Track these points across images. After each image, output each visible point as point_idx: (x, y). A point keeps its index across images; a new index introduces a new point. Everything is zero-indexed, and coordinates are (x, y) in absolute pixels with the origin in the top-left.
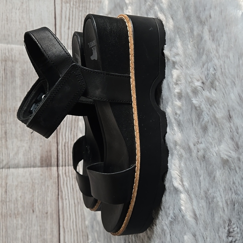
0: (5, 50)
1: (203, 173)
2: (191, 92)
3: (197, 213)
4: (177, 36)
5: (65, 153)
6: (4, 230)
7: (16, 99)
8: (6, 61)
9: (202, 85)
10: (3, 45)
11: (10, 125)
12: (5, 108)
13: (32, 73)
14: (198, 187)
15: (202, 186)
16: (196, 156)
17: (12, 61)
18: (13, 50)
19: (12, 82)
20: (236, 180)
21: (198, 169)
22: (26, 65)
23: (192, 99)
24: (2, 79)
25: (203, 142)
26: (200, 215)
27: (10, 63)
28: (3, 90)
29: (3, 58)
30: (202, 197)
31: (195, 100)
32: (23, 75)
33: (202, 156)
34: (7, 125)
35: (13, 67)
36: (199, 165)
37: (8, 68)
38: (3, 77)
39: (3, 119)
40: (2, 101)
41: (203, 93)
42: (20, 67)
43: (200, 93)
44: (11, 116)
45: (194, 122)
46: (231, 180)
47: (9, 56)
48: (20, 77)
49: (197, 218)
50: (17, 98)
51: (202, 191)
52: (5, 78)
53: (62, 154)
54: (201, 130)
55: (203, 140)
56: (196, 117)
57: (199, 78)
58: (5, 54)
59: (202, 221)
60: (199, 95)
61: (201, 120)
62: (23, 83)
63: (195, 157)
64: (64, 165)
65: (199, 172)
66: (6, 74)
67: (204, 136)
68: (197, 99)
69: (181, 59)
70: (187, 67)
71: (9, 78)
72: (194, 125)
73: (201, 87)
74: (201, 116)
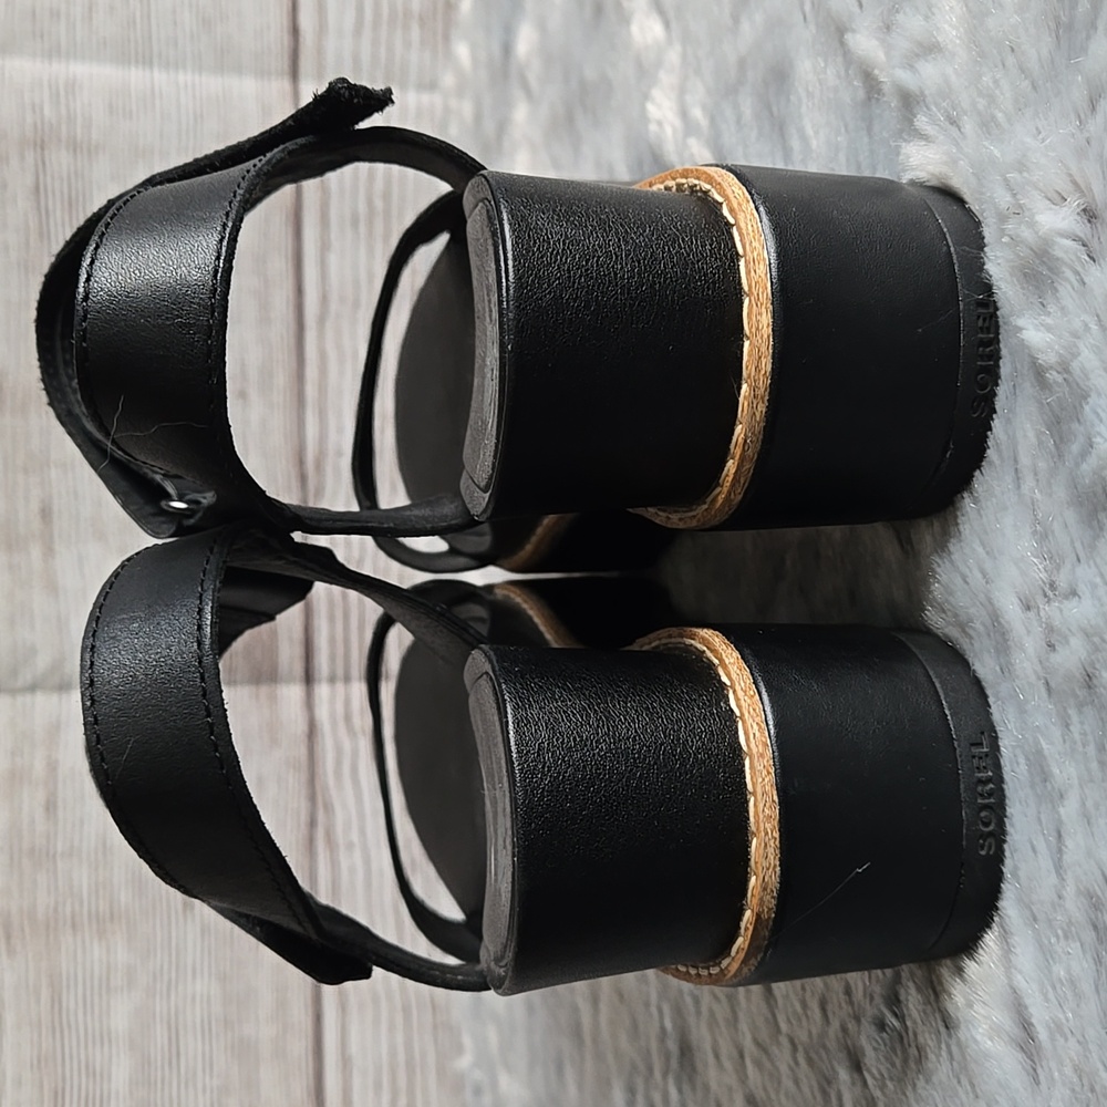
0: (36, 89)
1: (1076, 782)
2: (1011, 275)
3: (1039, 1014)
6: (45, 994)
8: (43, 146)
9: (1081, 229)
10: (27, 63)
14: (1045, 862)
15: (1068, 858)
16: (1035, 672)
17: (71, 149)
18: (81, 87)
21: (1046, 753)
23: (1020, 322)
25: (1082, 588)
26: (1057, 1028)
27: (66, 156)
29: (28, 133)
30: (1070, 923)
31: (1036, 328)
33: (1078, 675)
35: (77, 176)
36: (1056, 732)
37: (56, 180)
38: (27, 228)
41: (1086, 280)
43: (1067, 280)
45: (1025, 460)
47: (59, 123)
49: (1039, 1048)
51: (1070, 890)
53: (332, 618)
54: (1071, 516)
55: (1085, 573)
56: (1039, 434)
57: (1062, 185)
58: (38, 109)
59: (1068, 1070)
60: (1066, 292)
61: (1075, 448)
63: (1033, 678)
64: (340, 672)
65: (1056, 771)
66: (44, 213)
67: (1092, 548)
68: (1049, 321)
69: (953, 78)
70: (987, 125)
72: (1028, 483)
73: (1076, 239)
74: (1075, 426)
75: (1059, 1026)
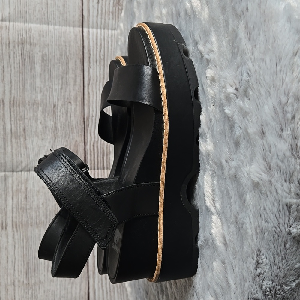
0: (21, 30)
1: (234, 195)
2: (225, 98)
3: (227, 239)
4: (212, 29)
5: (94, 155)
7: (36, 90)
8: (23, 44)
9: (235, 92)
10: (19, 24)
11: (29, 121)
12: (23, 100)
13: (54, 59)
14: (229, 210)
15: (232, 209)
16: (228, 174)
17: (30, 44)
18: (32, 29)
19: (31, 70)
20: (266, 205)
21: (229, 189)
22: (47, 49)
23: (225, 108)
24: (19, 66)
25: (234, 159)
26: (230, 241)
27: (28, 46)
28: (21, 79)
29: (20, 41)
30: (232, 221)
31: (228, 109)
32: (43, 60)
33: (234, 175)
34: (26, 121)
35: (31, 51)
36: (231, 186)
37: (26, 52)
38: (19, 63)
39: (21, 114)
40: (20, 93)
41: (236, 102)
42: (40, 51)
43: (233, 101)
44: (30, 111)
45: (227, 134)
46: (262, 205)
47: (27, 38)
48: (40, 63)
49: (227, 245)
50: (37, 88)
51: (232, 215)
52: (22, 65)
53: (91, 155)
54: (233, 145)
55: (235, 156)
56: (229, 129)
57: (232, 83)
58: (22, 34)
59: (232, 249)
60: (232, 104)
61: (234, 133)
62: (44, 71)
63: (227, 175)
64: (93, 168)
65: (231, 193)
66: (23, 60)
67: (236, 152)
68: (230, 109)
69: (216, 58)
70: (221, 68)
71: (27, 65)
72: (227, 138)
73: (234, 94)
74: (234, 129)
75: (230, 240)
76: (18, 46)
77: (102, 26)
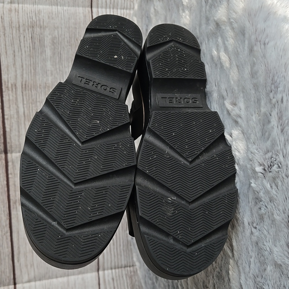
0: (31, 12)
1: (253, 256)
7: (46, 73)
8: (33, 27)
9: (263, 172)
10: (28, 6)
11: (41, 104)
12: (35, 84)
13: (64, 42)
16: (249, 236)
17: (39, 27)
18: (41, 11)
19: (41, 53)
21: (249, 249)
22: (56, 32)
23: (252, 182)
24: (30, 50)
25: (257, 229)
27: (38, 29)
28: (32, 63)
29: (30, 24)
30: (250, 277)
32: (53, 43)
33: (255, 241)
35: (41, 34)
36: (251, 247)
37: (36, 35)
38: (30, 47)
39: (33, 97)
40: (31, 77)
42: (49, 34)
44: (41, 94)
47: (36, 21)
48: (50, 46)
50: (47, 72)
52: (33, 49)
54: (257, 215)
58: (31, 17)
60: (259, 181)
62: (54, 54)
66: (34, 43)
67: (260, 223)
71: (37, 49)
76: (28, 30)
77: (111, 6)
